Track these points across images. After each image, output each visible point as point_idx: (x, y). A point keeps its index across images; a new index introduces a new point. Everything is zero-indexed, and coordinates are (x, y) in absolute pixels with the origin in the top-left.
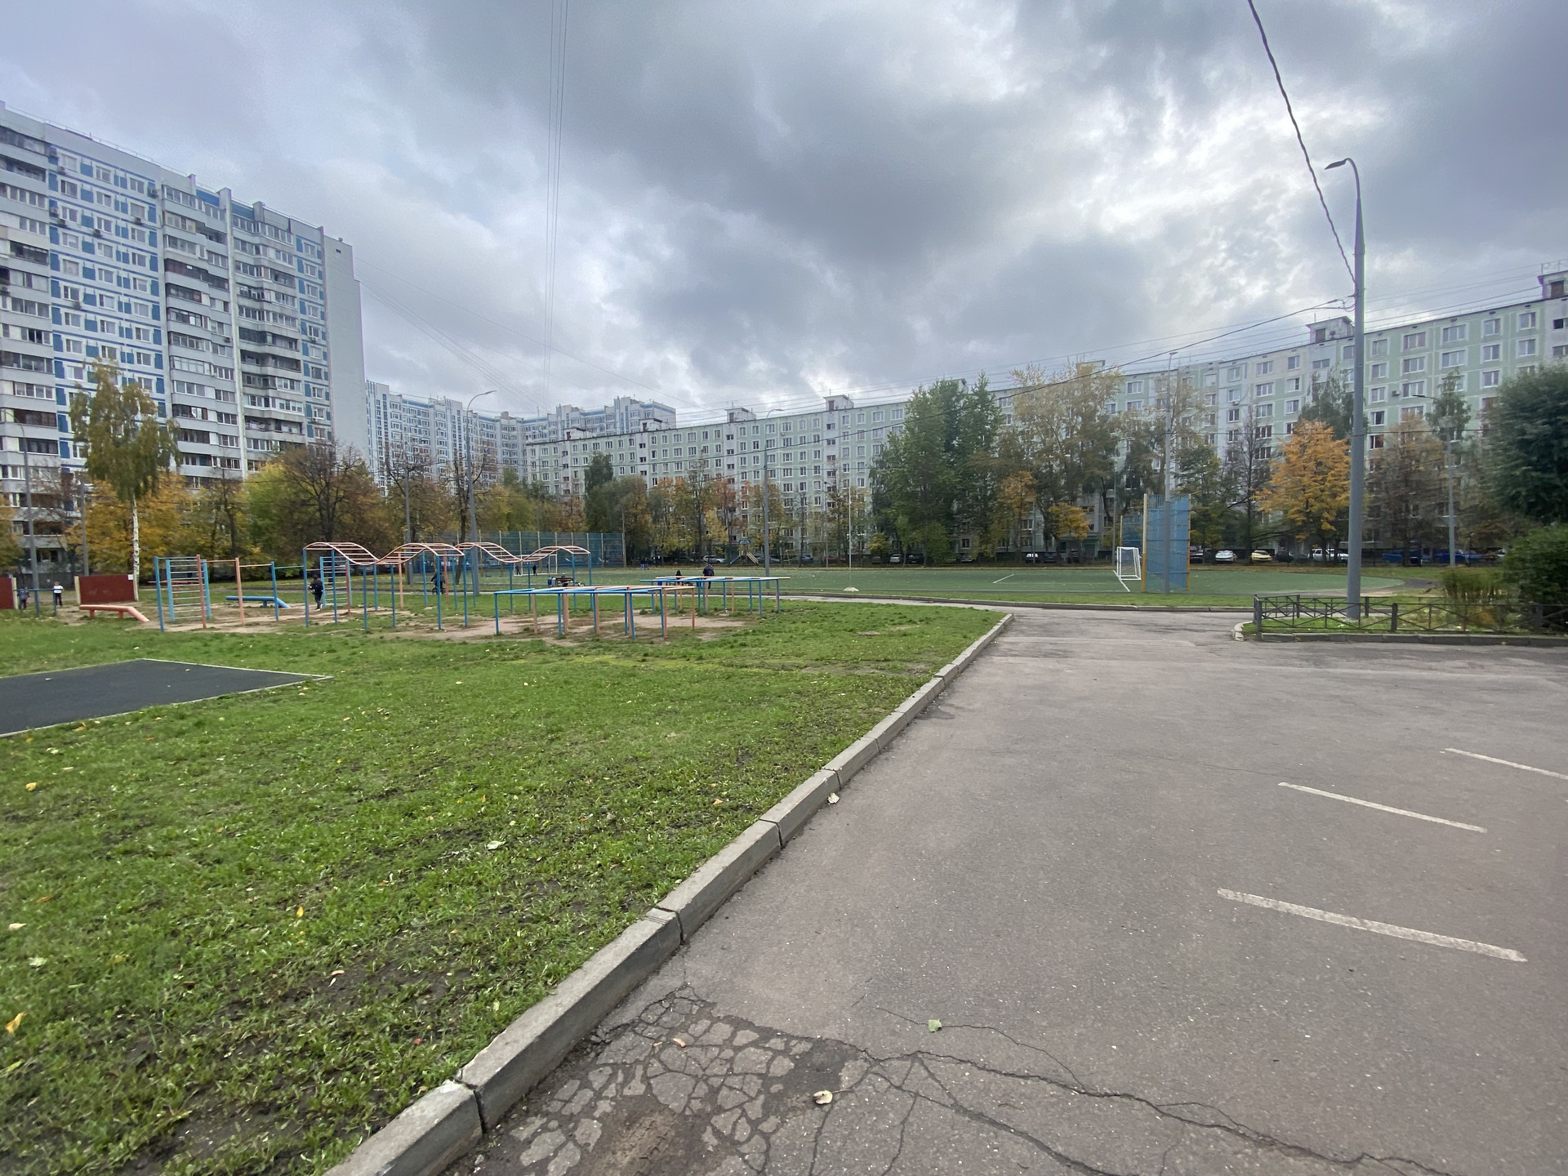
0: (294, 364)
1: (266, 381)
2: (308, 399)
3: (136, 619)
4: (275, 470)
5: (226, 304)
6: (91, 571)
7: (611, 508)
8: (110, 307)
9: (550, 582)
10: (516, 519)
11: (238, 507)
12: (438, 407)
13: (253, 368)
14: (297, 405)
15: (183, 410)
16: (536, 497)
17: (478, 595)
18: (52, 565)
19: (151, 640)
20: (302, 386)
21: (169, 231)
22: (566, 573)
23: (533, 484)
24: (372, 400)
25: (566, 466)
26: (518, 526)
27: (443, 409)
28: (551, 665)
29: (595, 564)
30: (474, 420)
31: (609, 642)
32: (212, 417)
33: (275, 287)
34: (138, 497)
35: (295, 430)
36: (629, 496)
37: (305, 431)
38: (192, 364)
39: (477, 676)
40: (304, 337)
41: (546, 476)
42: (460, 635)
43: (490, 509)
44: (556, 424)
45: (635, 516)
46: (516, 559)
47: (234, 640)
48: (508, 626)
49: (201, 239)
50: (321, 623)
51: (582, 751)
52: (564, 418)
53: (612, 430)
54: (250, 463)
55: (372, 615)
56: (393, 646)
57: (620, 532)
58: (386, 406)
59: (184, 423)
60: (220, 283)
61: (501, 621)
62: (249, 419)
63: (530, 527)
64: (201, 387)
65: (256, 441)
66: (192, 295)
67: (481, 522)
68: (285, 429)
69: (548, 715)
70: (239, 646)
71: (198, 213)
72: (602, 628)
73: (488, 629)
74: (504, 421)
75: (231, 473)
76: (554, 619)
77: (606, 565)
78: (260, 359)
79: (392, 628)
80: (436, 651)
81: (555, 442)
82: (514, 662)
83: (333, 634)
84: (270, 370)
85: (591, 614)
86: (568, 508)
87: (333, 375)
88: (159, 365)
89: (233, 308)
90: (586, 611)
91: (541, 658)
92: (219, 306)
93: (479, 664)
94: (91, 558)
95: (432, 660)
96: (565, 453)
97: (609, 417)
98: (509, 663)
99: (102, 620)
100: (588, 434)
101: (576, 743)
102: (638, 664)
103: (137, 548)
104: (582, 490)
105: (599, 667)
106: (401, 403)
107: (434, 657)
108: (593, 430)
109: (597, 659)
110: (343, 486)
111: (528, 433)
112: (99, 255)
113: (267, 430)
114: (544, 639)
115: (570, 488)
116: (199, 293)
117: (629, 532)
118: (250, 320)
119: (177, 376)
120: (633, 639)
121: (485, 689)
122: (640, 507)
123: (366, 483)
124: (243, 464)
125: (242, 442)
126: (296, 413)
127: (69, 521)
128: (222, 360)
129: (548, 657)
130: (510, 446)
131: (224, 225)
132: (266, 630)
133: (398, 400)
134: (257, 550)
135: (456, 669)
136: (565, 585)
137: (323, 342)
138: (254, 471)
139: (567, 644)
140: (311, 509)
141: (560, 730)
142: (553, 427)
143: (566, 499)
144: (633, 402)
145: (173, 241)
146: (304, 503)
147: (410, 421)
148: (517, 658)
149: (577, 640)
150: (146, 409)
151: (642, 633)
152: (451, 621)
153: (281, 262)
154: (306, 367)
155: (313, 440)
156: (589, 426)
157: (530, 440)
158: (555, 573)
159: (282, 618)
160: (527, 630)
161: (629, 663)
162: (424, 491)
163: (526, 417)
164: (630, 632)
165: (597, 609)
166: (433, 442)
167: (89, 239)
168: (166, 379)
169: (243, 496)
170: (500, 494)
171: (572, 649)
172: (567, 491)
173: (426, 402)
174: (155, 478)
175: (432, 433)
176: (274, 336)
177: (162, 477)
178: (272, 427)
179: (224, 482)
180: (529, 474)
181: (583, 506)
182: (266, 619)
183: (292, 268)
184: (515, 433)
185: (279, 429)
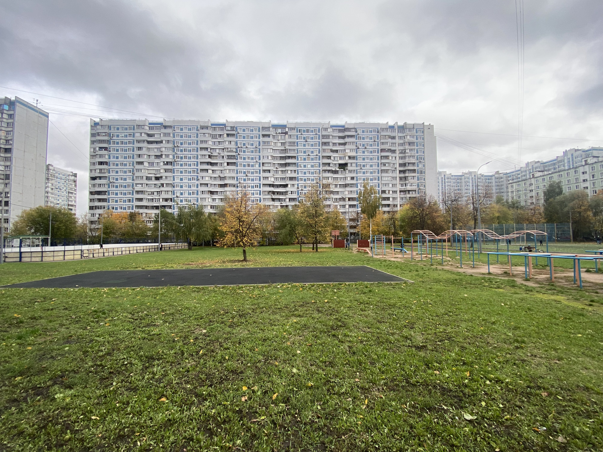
0: (414, 171)
1: (405, 178)
2: (418, 182)
3: (368, 253)
4: (407, 207)
5: (395, 157)
6: (361, 239)
7: (562, 210)
8: (368, 167)
9: (521, 249)
10: (502, 219)
11: (396, 219)
12: (466, 175)
13: (402, 175)
14: (415, 184)
15: (384, 192)
16: (513, 207)
17: (481, 253)
18: (354, 237)
19: (369, 260)
20: (416, 178)
21: (382, 141)
22: (531, 244)
23: (512, 202)
24: (440, 178)
25: (531, 191)
26: (503, 222)
27: (468, 175)
28: (519, 296)
29: (550, 240)
30: (482, 177)
31: (562, 287)
32: (391, 192)
33: (410, 147)
34: (372, 218)
35: (414, 193)
36: (574, 202)
37: (417, 193)
38: (386, 178)
39: (475, 294)
40: (417, 161)
41: (519, 197)
42: (470, 271)
43: (488, 214)
44: (526, 171)
45: (580, 213)
46: (501, 237)
47: (389, 262)
48: (495, 269)
49: (390, 140)
50: (417, 259)
51: (539, 364)
52: (530, 167)
53: (562, 168)
54: (400, 205)
55: (435, 258)
56: (440, 272)
57: (569, 222)
58: (445, 178)
59: (384, 195)
60: (394, 151)
61: (491, 266)
62: (400, 191)
63: (510, 222)
64: (388, 184)
65: (402, 198)
66: (387, 157)
67: (484, 221)
68: (411, 193)
69: (516, 328)
70: (390, 265)
71: (389, 133)
72: (555, 278)
73: (484, 270)
74: (496, 176)
75: (395, 209)
76: (523, 269)
77: (558, 241)
78: (404, 172)
79: (441, 264)
80: (457, 277)
81: (524, 180)
82: (496, 290)
83: (419, 264)
84: (407, 175)
85: (548, 268)
86: (533, 211)
87: (426, 172)
88: (378, 180)
89: (397, 158)
90: (544, 267)
91: (513, 290)
92: (394, 158)
93: (478, 287)
94: (361, 235)
95: (455, 281)
96: (531, 184)
97: (560, 161)
98: (494, 289)
99: (361, 252)
100: (546, 173)
101: (536, 356)
102: (586, 307)
103: (371, 232)
104: (542, 201)
105: (554, 303)
106: (451, 177)
107: (456, 280)
108: (549, 170)
109: (553, 297)
110: (428, 210)
111: (509, 179)
112: (366, 153)
113: (405, 194)
114: (515, 279)
115: (534, 201)
116: (389, 156)
117: (574, 222)
118: (402, 160)
119: (383, 182)
120: (580, 288)
121: (478, 302)
122: (583, 208)
123: (436, 208)
124: (399, 206)
125: (399, 199)
126: (414, 187)
127: (358, 225)
128: (394, 175)
129: (518, 291)
130: (499, 186)
131: (396, 134)
132: (399, 260)
133: (450, 176)
134: (401, 233)
135: (466, 288)
136: (530, 251)
137: (423, 161)
138: (401, 208)
139: (530, 284)
140: (418, 219)
141: (523, 342)
142: (524, 173)
143: (532, 207)
144: (576, 150)
145: (383, 143)
146: (415, 217)
147: (454, 183)
148: (499, 288)
149: (538, 282)
150: (375, 193)
151: (588, 285)
152: (467, 264)
153: (411, 139)
154: (418, 171)
155: (419, 195)
156: (546, 169)
157: (511, 181)
158: (524, 244)
159: (405, 256)
160: (505, 273)
161: (579, 305)
162: (458, 209)
163: (508, 172)
164: (578, 283)
165: (553, 266)
166: (463, 190)
167: (364, 150)
168: (380, 184)
169: (398, 216)
170: (493, 208)
171: (534, 288)
172: (532, 203)
173: (461, 174)
174: (376, 213)
175: (463, 186)
176: (409, 163)
177: (377, 212)
178: (407, 193)
179: (393, 212)
180: (510, 197)
181: (542, 210)
182: (400, 256)
183: (414, 140)
184: (502, 180)
185: (409, 193)
